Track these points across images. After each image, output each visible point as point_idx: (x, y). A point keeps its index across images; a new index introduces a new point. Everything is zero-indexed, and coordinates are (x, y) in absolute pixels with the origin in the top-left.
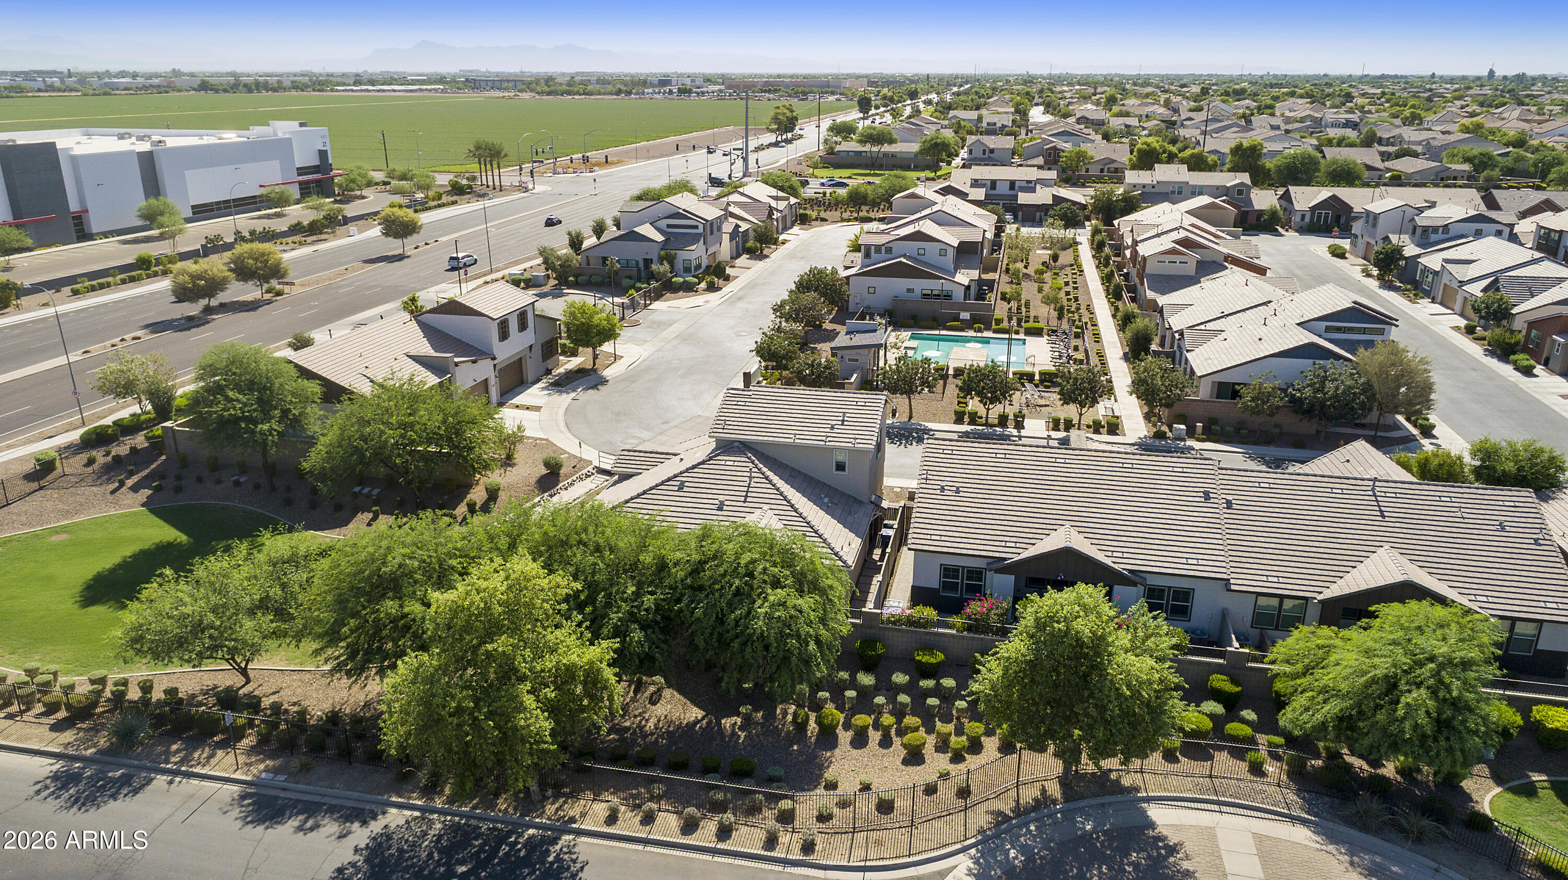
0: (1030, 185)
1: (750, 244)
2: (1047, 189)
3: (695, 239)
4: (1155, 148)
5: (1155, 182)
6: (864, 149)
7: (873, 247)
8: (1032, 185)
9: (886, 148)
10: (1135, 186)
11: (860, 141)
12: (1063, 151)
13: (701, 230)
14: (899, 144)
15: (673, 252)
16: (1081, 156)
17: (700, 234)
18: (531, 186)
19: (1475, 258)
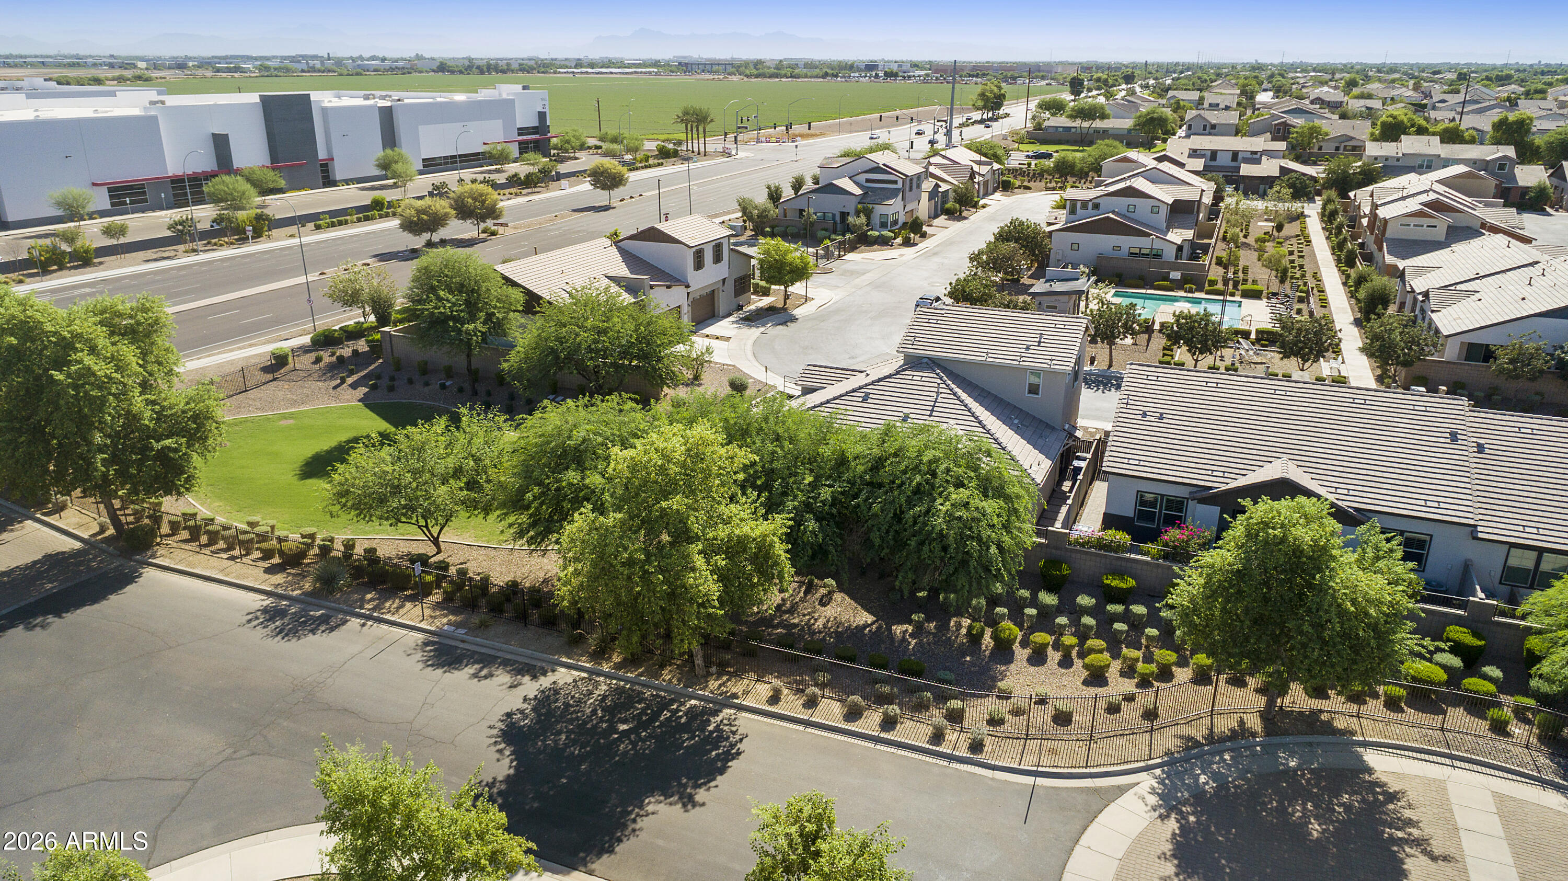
0: (1255, 156)
1: (949, 205)
2: (1274, 161)
3: (893, 194)
4: (1402, 122)
5: (1400, 155)
6: (1074, 125)
7: (1079, 204)
8: (1258, 156)
9: (1098, 124)
10: (1376, 159)
11: (1070, 117)
12: (1294, 127)
13: (900, 185)
14: (1112, 120)
15: (870, 206)
16: (1314, 132)
17: (899, 189)
18: (734, 152)
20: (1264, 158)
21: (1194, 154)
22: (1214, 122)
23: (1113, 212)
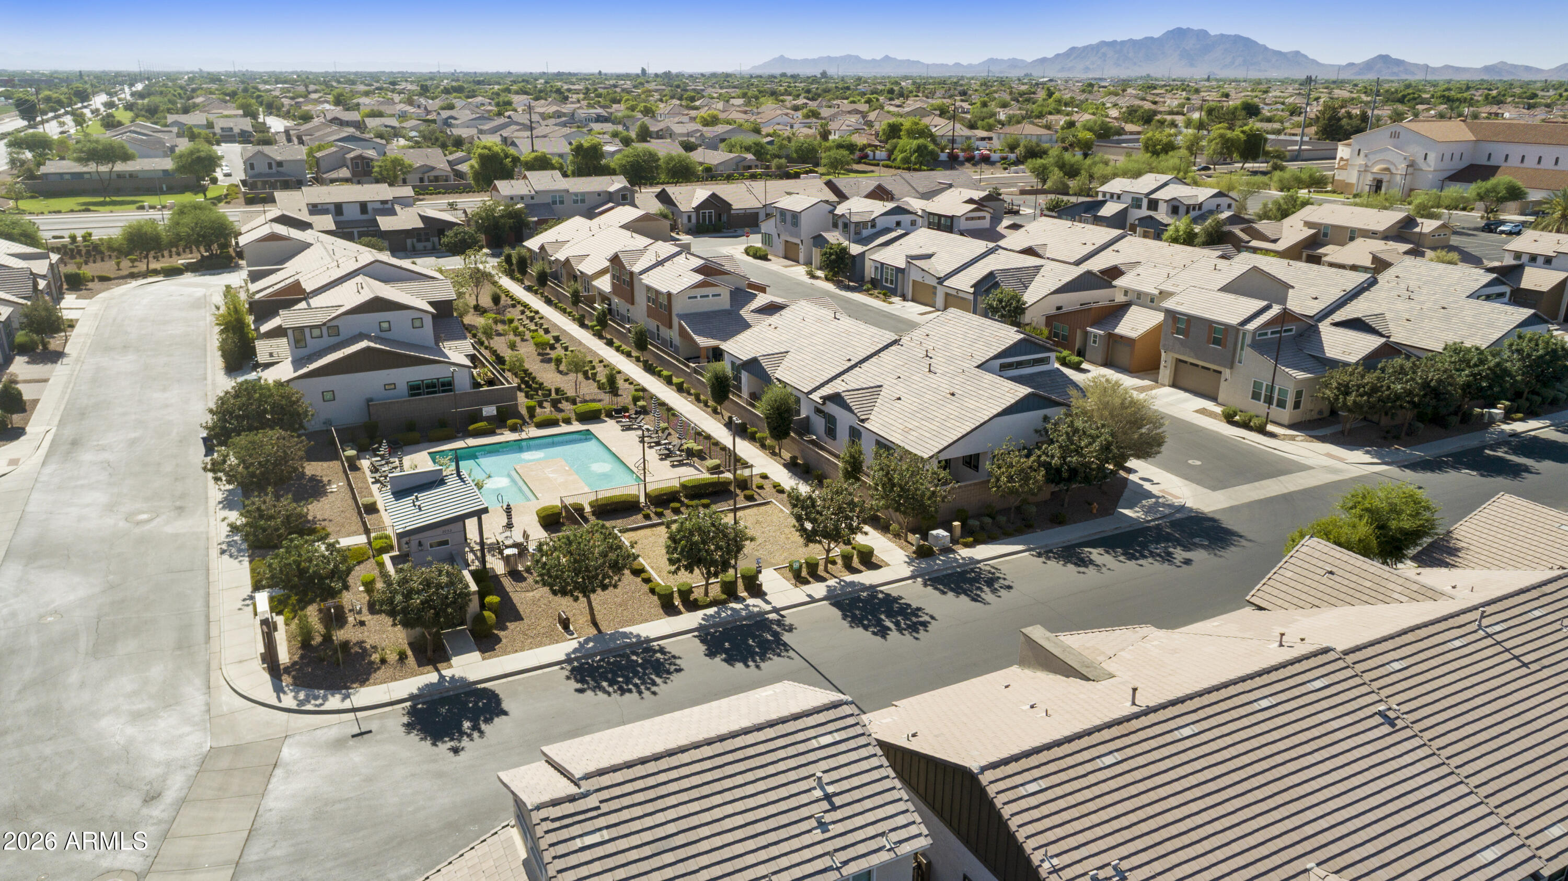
2: (410, 209)
4: (497, 153)
5: (531, 193)
6: (85, 169)
7: (307, 331)
10: (512, 198)
11: (79, 160)
12: (372, 160)
16: (398, 165)
19: (930, 252)
21: (315, 209)
22: (279, 158)
23: (369, 338)
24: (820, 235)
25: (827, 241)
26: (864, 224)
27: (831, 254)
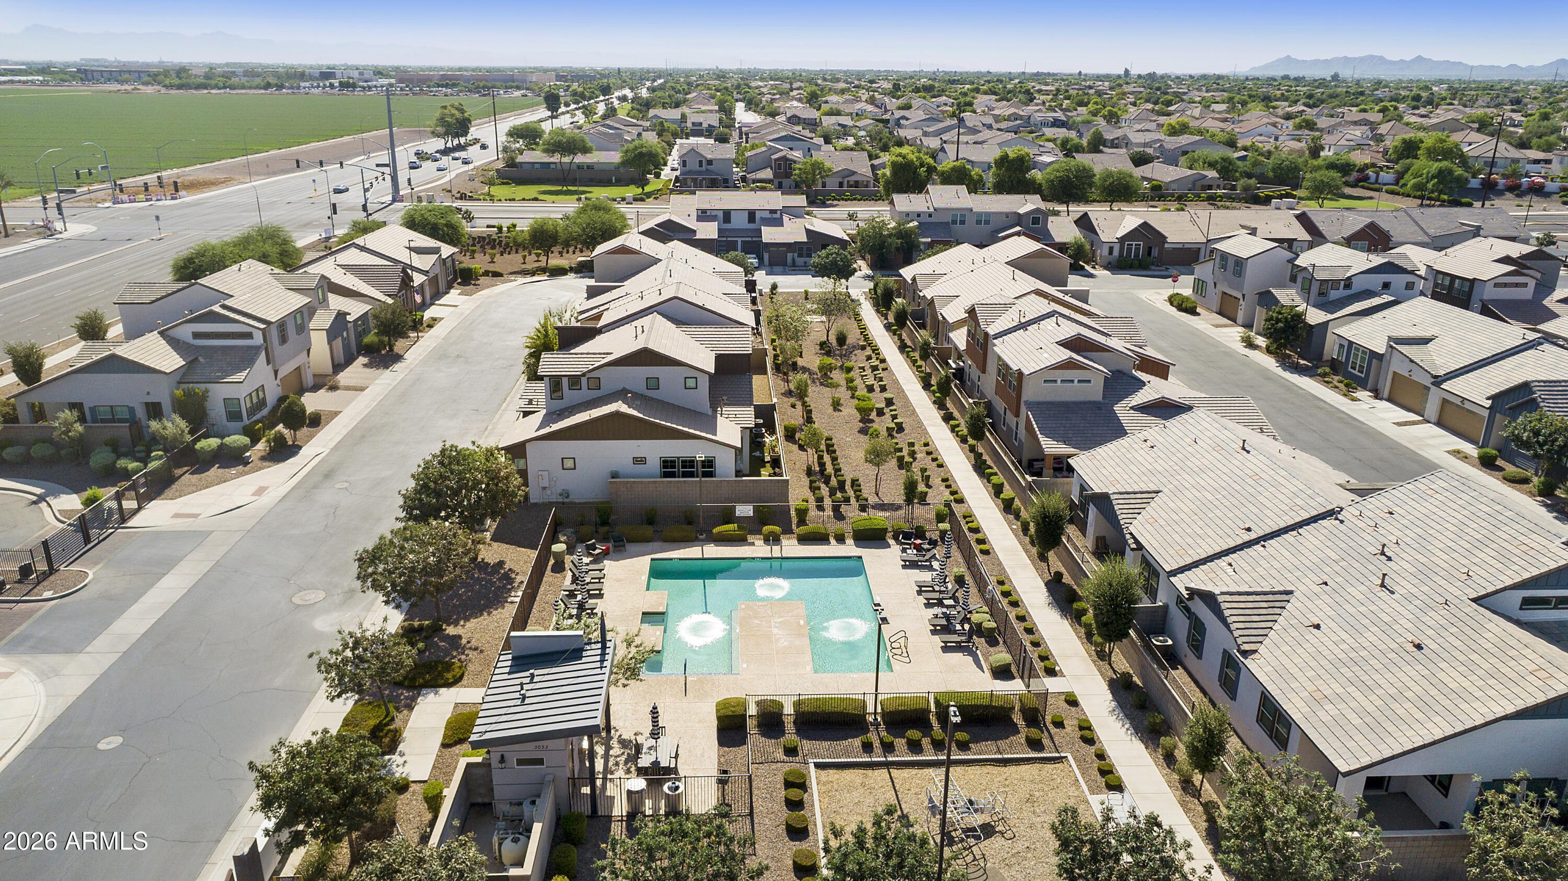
0: (775, 216)
1: (371, 338)
2: (798, 220)
3: (246, 359)
5: (932, 210)
6: (552, 160)
8: (778, 215)
10: (907, 215)
11: (546, 151)
12: (795, 162)
13: (258, 339)
15: (199, 388)
16: (817, 167)
17: (257, 349)
19: (1427, 334)
20: (786, 218)
21: (704, 215)
22: (709, 156)
23: (623, 399)
24: (1270, 292)
25: (1276, 301)
26: (1335, 283)
27: (1278, 321)
